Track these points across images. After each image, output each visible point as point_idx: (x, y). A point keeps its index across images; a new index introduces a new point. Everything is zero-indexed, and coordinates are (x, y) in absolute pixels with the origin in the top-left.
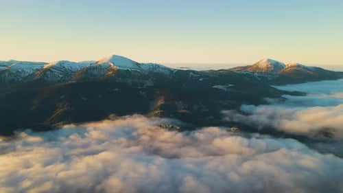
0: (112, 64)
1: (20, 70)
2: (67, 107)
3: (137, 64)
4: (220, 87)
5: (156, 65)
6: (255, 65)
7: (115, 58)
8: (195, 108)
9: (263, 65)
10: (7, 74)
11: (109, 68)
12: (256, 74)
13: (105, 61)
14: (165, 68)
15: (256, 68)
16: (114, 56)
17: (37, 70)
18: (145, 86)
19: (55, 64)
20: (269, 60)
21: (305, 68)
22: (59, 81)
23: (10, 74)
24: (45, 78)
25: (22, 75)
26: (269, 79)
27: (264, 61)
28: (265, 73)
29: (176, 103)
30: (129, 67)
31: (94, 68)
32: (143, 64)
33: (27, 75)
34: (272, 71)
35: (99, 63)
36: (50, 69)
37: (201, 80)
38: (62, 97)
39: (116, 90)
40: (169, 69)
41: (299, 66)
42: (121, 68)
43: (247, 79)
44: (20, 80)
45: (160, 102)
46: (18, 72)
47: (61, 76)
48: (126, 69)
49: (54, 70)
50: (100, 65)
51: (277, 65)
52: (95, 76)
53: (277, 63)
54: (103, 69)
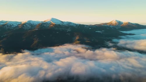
0: (52, 22)
1: (11, 24)
2: (38, 40)
3: (62, 22)
4: (99, 32)
5: (70, 22)
6: (110, 22)
7: (53, 19)
8: (93, 40)
9: (114, 22)
10: (6, 26)
11: (51, 24)
12: (111, 26)
13: (49, 21)
14: (74, 24)
15: (111, 24)
16: (52, 18)
17: (19, 24)
18: (68, 31)
19: (26, 22)
20: (116, 20)
21: (132, 24)
22: (29, 29)
23: (7, 26)
24: (23, 28)
25: (13, 27)
26: (117, 28)
27: (114, 21)
28: (115, 26)
29: (84, 38)
30: (59, 23)
31: (44, 24)
32: (64, 22)
33: (15, 26)
34: (118, 25)
35: (46, 21)
36: (25, 24)
37: (90, 29)
38: (35, 36)
39: (57, 33)
40: (75, 24)
41: (129, 23)
42: (56, 24)
43: (108, 28)
44: (12, 28)
45: (77, 38)
46: (11, 25)
47: (30, 27)
48: (58, 24)
49: (26, 24)
50: (47, 22)
51: (120, 23)
52: (45, 27)
53: (120, 22)
54: (48, 24)
